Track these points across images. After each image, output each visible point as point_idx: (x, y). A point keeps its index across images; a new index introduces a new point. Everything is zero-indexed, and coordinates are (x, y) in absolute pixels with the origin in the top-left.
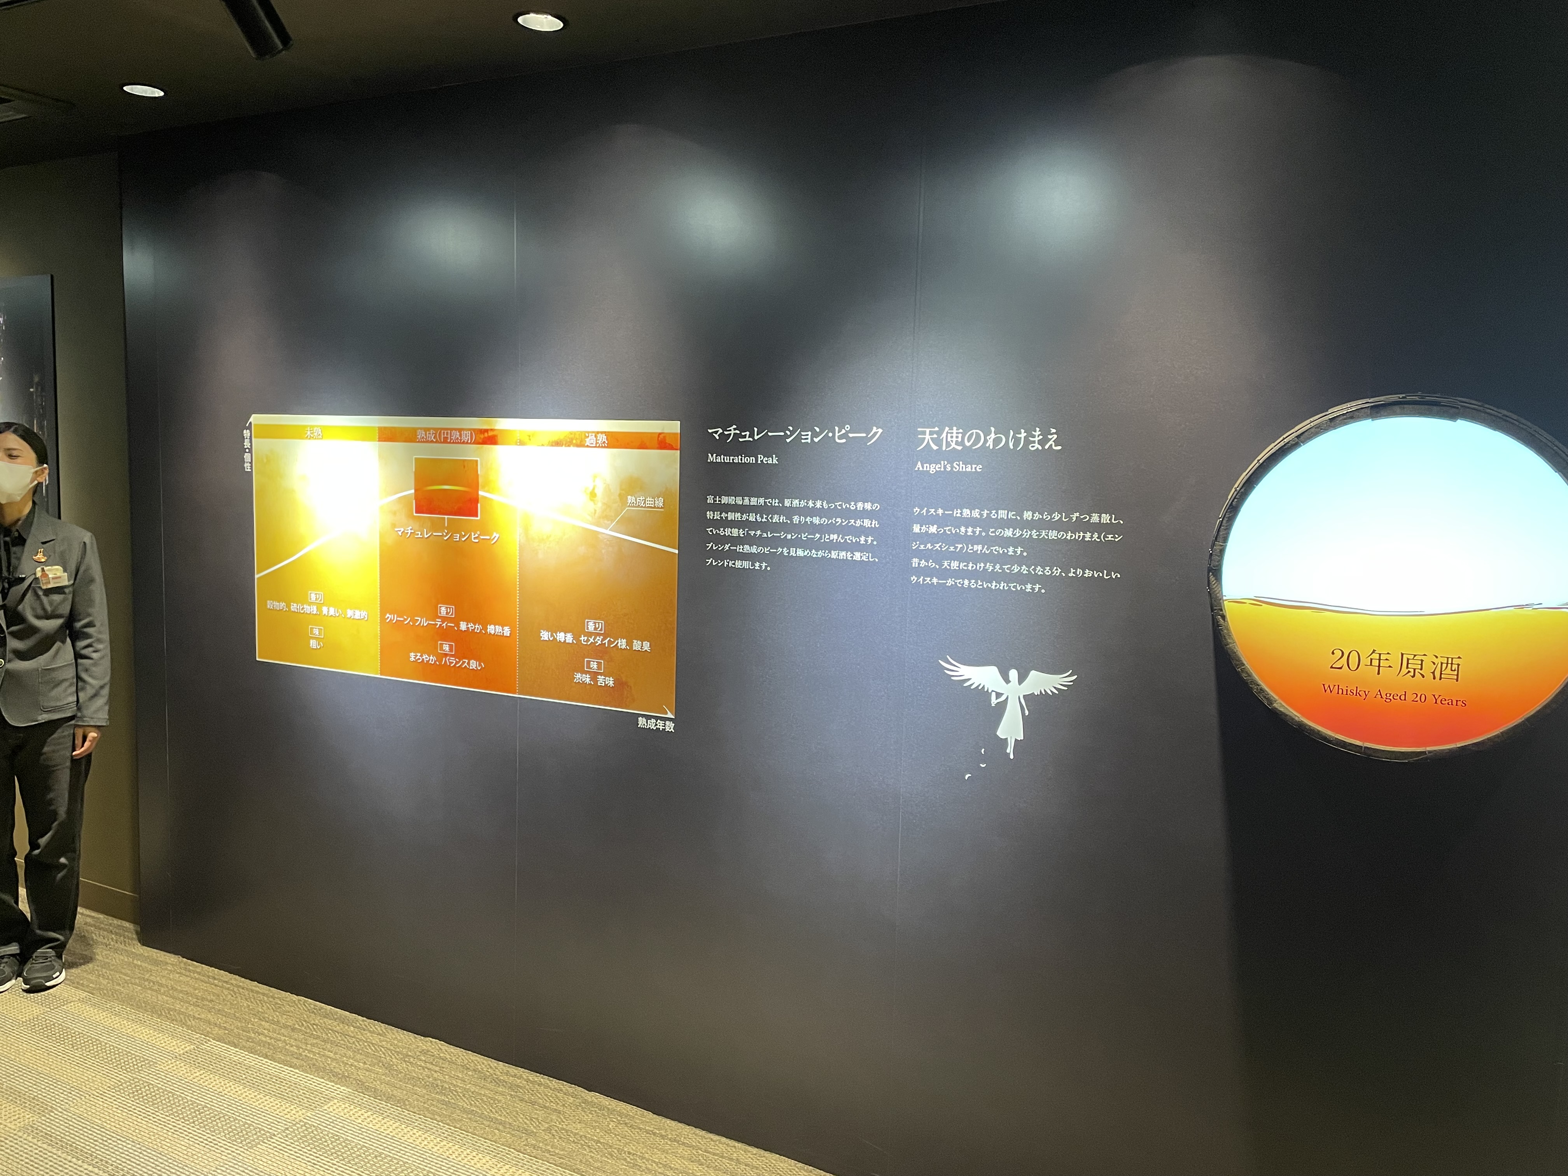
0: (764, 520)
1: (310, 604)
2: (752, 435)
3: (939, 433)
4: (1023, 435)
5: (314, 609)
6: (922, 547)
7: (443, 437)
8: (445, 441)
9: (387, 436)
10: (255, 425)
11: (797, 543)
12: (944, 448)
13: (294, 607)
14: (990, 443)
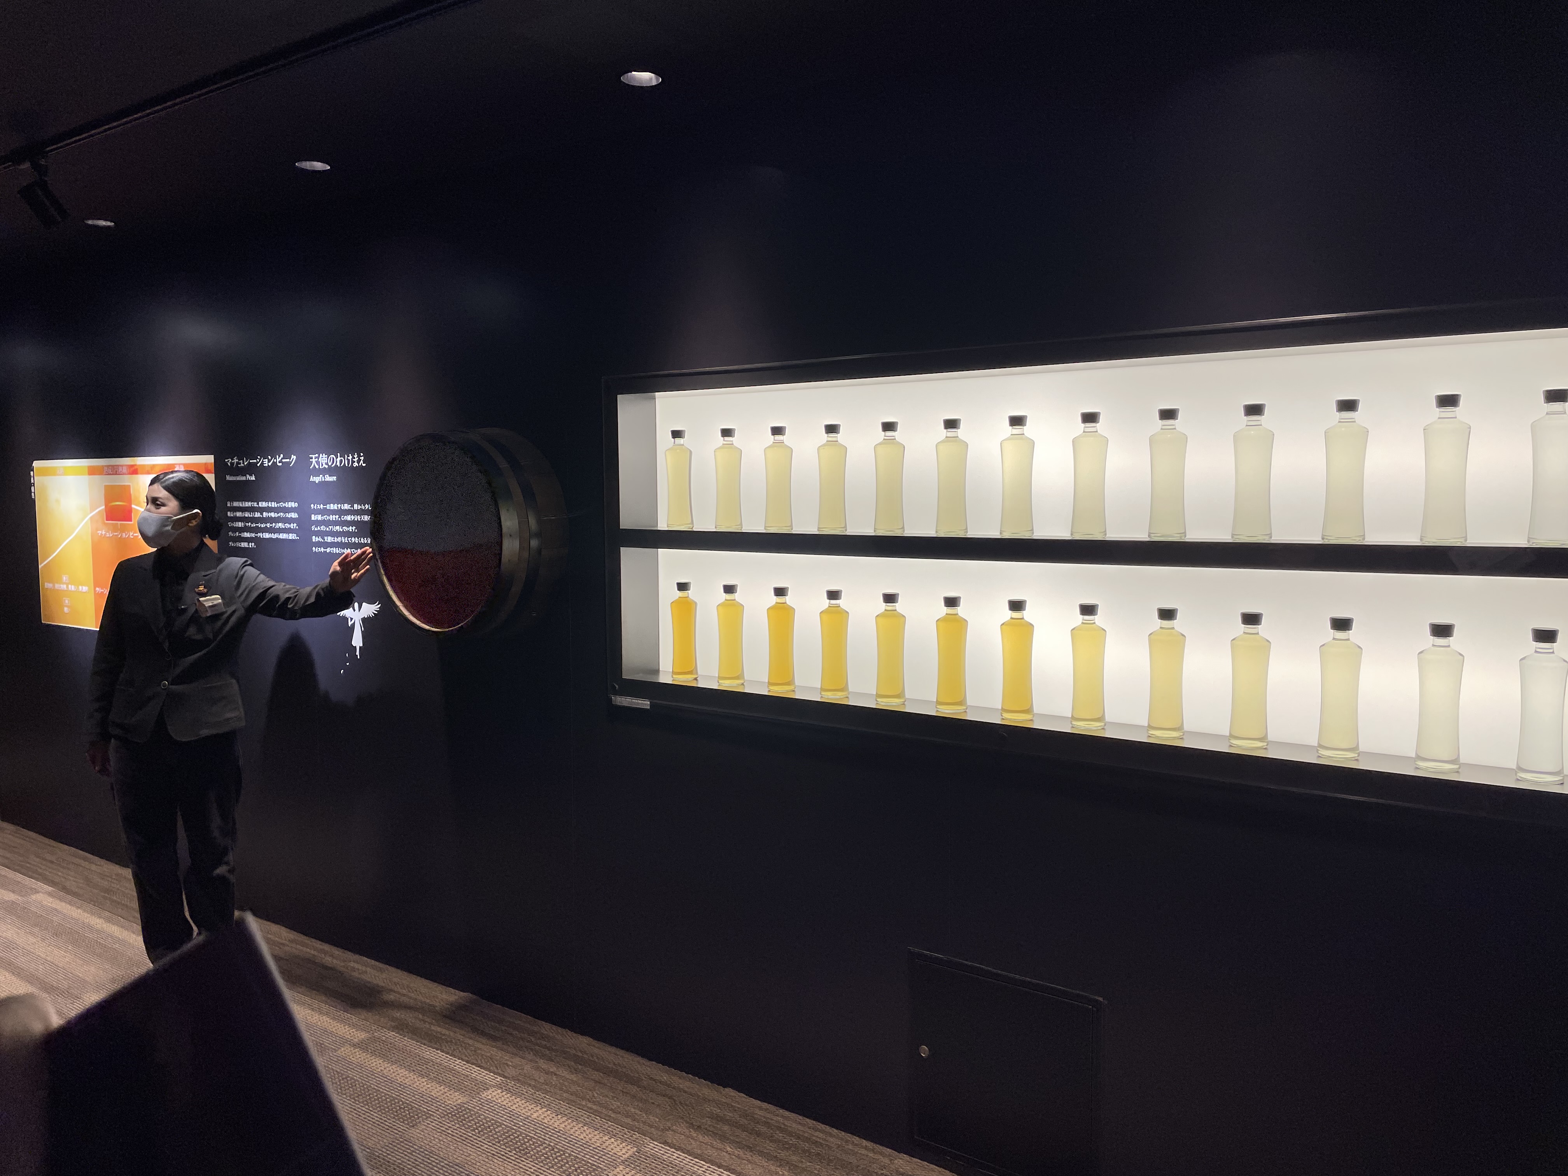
0: (252, 516)
1: (64, 583)
2: (244, 463)
3: (318, 458)
4: (350, 458)
5: (64, 587)
6: (316, 529)
7: (114, 471)
8: (116, 474)
9: (92, 471)
10: (36, 468)
11: (266, 530)
12: (320, 467)
13: (57, 586)
14: (338, 464)
